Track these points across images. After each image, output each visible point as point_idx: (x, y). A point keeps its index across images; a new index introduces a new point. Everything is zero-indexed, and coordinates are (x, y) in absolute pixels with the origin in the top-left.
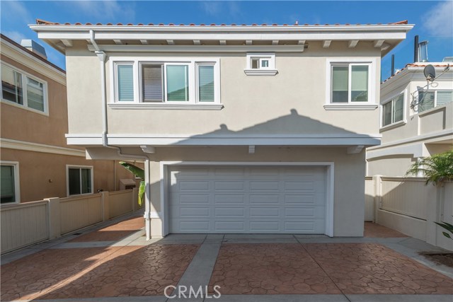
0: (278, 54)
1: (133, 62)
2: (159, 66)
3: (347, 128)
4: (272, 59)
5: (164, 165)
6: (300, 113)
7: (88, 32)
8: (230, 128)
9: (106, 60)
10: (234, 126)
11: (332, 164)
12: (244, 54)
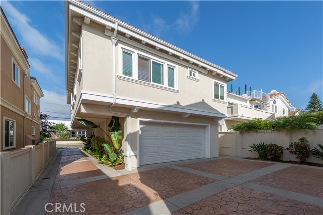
0: (199, 72)
1: (134, 52)
2: (147, 60)
3: (216, 109)
4: (197, 74)
5: (140, 121)
6: (205, 101)
7: (114, 23)
8: (181, 104)
9: (116, 45)
10: (183, 104)
11: (209, 125)
12: (187, 67)
